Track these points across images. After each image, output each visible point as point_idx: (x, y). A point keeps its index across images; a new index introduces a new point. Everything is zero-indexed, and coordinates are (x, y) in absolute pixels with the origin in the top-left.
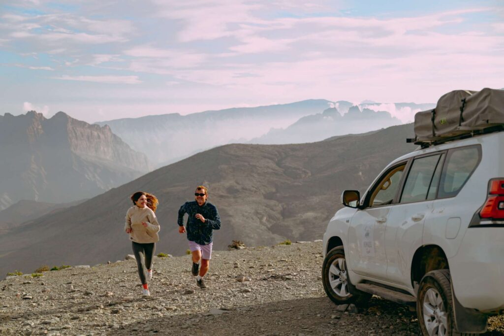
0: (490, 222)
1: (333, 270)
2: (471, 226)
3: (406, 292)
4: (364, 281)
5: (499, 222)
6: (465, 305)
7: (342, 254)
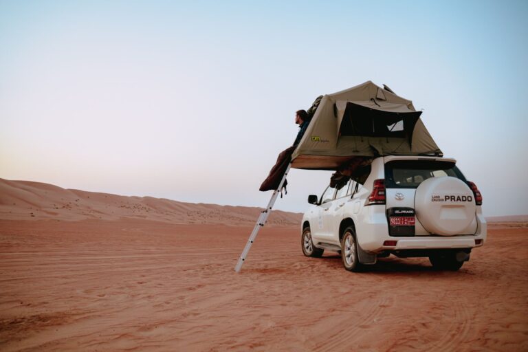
0: (374, 202)
1: (306, 239)
2: (365, 205)
3: (337, 246)
4: (320, 243)
5: (379, 202)
6: (363, 248)
7: (309, 231)
